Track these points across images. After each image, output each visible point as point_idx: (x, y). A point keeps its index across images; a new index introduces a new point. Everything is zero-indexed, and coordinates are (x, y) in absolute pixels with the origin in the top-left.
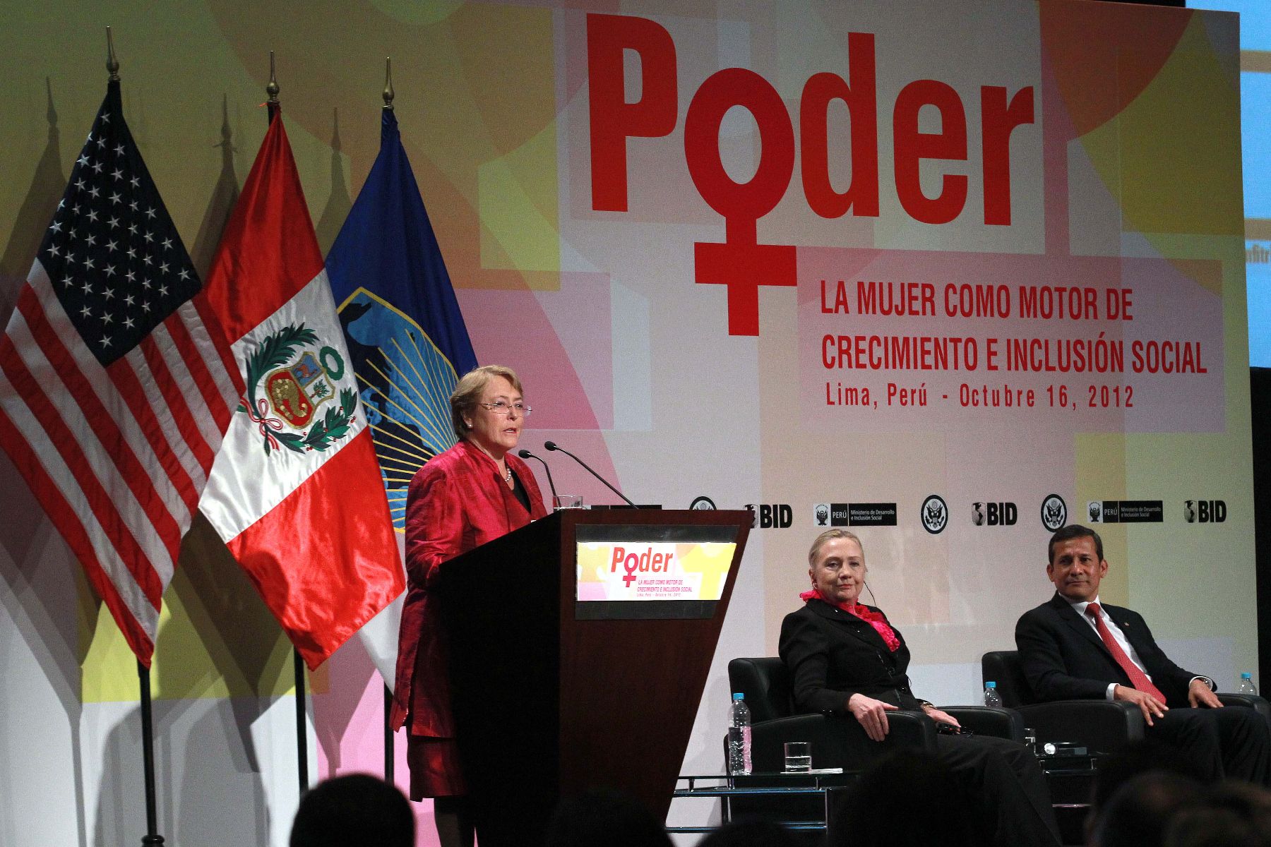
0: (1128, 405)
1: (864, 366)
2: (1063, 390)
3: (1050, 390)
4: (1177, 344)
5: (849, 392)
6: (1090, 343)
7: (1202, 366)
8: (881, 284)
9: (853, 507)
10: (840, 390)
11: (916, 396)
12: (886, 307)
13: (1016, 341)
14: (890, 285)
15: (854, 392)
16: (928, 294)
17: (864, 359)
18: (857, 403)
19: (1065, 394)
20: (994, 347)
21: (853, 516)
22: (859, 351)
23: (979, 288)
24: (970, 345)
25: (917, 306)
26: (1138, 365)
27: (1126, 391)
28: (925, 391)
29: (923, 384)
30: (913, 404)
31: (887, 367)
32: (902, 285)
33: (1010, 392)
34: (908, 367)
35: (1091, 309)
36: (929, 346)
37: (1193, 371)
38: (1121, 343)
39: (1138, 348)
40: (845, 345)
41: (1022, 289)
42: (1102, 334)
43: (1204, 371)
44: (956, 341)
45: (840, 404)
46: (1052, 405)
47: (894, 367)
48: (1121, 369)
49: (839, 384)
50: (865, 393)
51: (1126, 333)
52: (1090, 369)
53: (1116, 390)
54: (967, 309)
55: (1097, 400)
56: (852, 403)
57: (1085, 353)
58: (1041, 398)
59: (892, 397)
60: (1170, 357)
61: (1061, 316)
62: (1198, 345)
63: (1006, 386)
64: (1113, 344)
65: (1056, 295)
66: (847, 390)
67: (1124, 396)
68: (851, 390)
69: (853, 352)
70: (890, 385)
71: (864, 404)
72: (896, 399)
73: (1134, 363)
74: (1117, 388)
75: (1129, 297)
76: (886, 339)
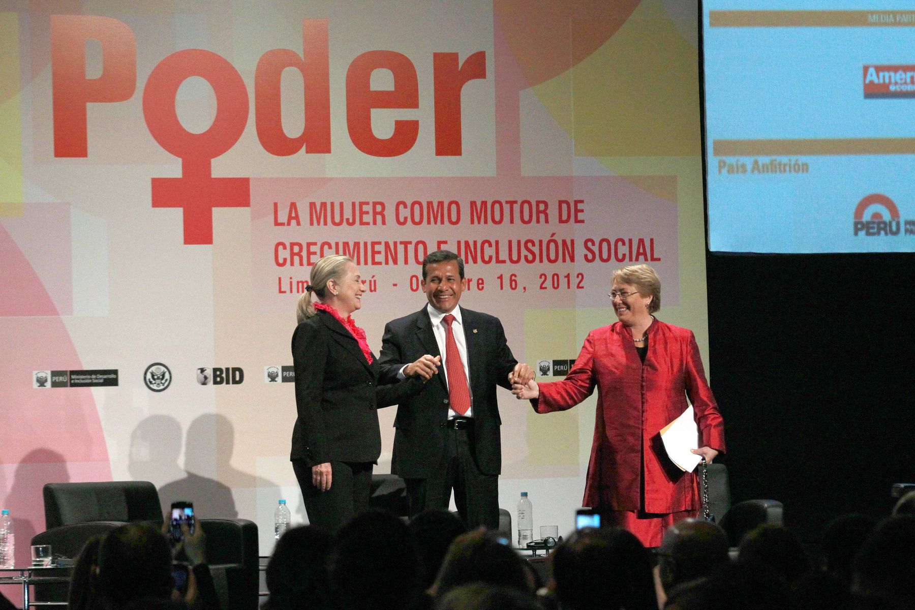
0: (578, 287)
3: (501, 277)
4: (630, 240)
5: (300, 285)
6: (541, 242)
7: (656, 256)
8: (332, 204)
10: (291, 283)
12: (337, 220)
13: (467, 243)
14: (341, 204)
16: (379, 208)
19: (515, 281)
22: (309, 253)
23: (430, 204)
25: (368, 218)
26: (590, 256)
27: (578, 277)
28: (375, 281)
29: (373, 277)
32: (354, 204)
35: (542, 216)
36: (380, 248)
37: (646, 260)
38: (572, 242)
39: (590, 244)
40: (296, 249)
41: (473, 204)
42: (553, 235)
43: (659, 260)
44: (406, 244)
45: (291, 291)
48: (572, 260)
49: (291, 278)
51: (578, 234)
52: (541, 261)
53: (568, 276)
54: (417, 219)
55: (548, 283)
57: (536, 250)
60: (623, 250)
61: (512, 221)
62: (652, 240)
64: (564, 242)
65: (507, 208)
66: (298, 282)
67: (575, 281)
69: (304, 254)
73: (586, 256)
74: (569, 274)
75: (580, 206)
76: (337, 244)
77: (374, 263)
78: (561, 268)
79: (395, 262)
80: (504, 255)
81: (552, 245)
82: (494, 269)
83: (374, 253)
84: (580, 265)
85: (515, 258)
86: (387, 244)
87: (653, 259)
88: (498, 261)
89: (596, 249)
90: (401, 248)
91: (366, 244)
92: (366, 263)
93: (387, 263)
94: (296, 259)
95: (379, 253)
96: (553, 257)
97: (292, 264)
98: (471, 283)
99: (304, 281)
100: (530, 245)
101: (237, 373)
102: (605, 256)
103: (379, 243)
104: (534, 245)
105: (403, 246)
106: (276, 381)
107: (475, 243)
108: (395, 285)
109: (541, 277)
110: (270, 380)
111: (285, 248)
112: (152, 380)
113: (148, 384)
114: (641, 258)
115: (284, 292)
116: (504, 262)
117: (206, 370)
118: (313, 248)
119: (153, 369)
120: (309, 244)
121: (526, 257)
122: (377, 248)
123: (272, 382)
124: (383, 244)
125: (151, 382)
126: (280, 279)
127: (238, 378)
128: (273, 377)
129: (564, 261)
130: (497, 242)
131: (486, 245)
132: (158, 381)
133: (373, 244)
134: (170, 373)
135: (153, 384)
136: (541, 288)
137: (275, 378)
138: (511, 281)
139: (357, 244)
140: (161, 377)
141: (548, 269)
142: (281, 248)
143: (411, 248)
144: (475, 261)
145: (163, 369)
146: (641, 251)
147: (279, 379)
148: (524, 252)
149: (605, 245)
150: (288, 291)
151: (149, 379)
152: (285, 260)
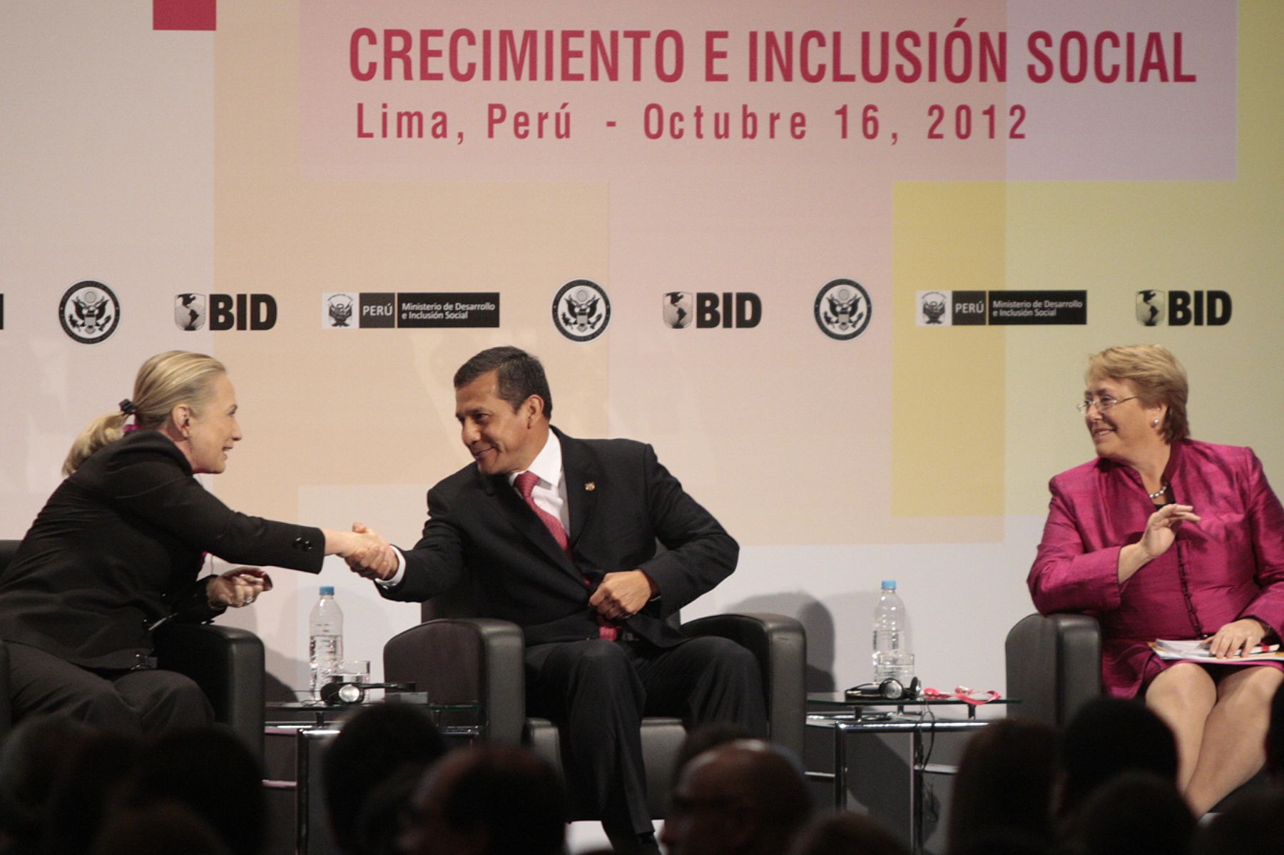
0: (1013, 135)
1: (438, 77)
2: (871, 113)
3: (843, 112)
4: (1131, 37)
5: (405, 119)
6: (933, 37)
9: (405, 298)
10: (385, 115)
11: (549, 125)
13: (770, 37)
15: (415, 119)
17: (438, 65)
18: (420, 135)
19: (874, 119)
20: (718, 45)
21: (407, 312)
22: (426, 54)
24: (669, 44)
26: (1040, 70)
28: (567, 115)
29: (564, 106)
30: (540, 135)
31: (487, 76)
33: (753, 116)
34: (533, 76)
36: (582, 44)
37: (1164, 78)
38: (1003, 37)
39: (1040, 43)
40: (398, 44)
42: (960, 22)
43: (1191, 79)
44: (637, 37)
45: (385, 135)
46: (844, 135)
47: (503, 76)
48: (1001, 76)
49: (385, 106)
50: (439, 119)
52: (932, 77)
53: (990, 112)
55: (947, 128)
56: (410, 135)
57: (922, 53)
58: (822, 125)
59: (496, 126)
60: (1113, 56)
62: (1178, 37)
63: (745, 107)
64: (984, 38)
66: (400, 116)
67: (1005, 122)
68: (410, 116)
69: (415, 54)
70: (492, 107)
71: (435, 135)
72: (505, 129)
73: (1031, 69)
76: (487, 35)
77: (566, 76)
78: (976, 93)
79: (613, 75)
80: (851, 64)
81: (958, 45)
82: (829, 93)
83: (567, 54)
84: (1018, 87)
85: (875, 69)
86: (596, 36)
87: (1179, 77)
88: (838, 77)
89: (1053, 54)
90: (626, 46)
91: (549, 35)
92: (549, 76)
93: (595, 76)
94: (398, 64)
95: (578, 54)
96: (958, 69)
97: (388, 75)
98: (777, 122)
99: (412, 112)
100: (908, 43)
101: (263, 307)
102: (1074, 70)
103: (579, 34)
104: (917, 43)
105: (630, 41)
106: (346, 325)
107: (789, 36)
108: (611, 124)
109: (930, 113)
110: (333, 321)
111: (373, 40)
112: (75, 317)
113: (67, 326)
114: (1154, 74)
115: (370, 135)
116: (851, 78)
117: (194, 298)
118: (433, 43)
119: (80, 294)
120: (425, 35)
121: (899, 69)
122: (574, 44)
123: (338, 327)
124: (588, 36)
125: (74, 323)
126: (360, 107)
127: (263, 318)
128: (340, 318)
129: (983, 77)
130: (837, 36)
131: (813, 42)
132: (90, 321)
133: (567, 35)
134: (116, 304)
135: (78, 326)
136: (932, 135)
137: (345, 318)
138: (866, 119)
139: (530, 36)
140: (97, 312)
141: (948, 94)
142: (364, 40)
143: (648, 46)
144: (788, 76)
145: (101, 294)
146: (1154, 59)
147: (354, 320)
148: (895, 58)
149: (1074, 45)
150: (378, 131)
151: (71, 317)
152: (373, 66)
